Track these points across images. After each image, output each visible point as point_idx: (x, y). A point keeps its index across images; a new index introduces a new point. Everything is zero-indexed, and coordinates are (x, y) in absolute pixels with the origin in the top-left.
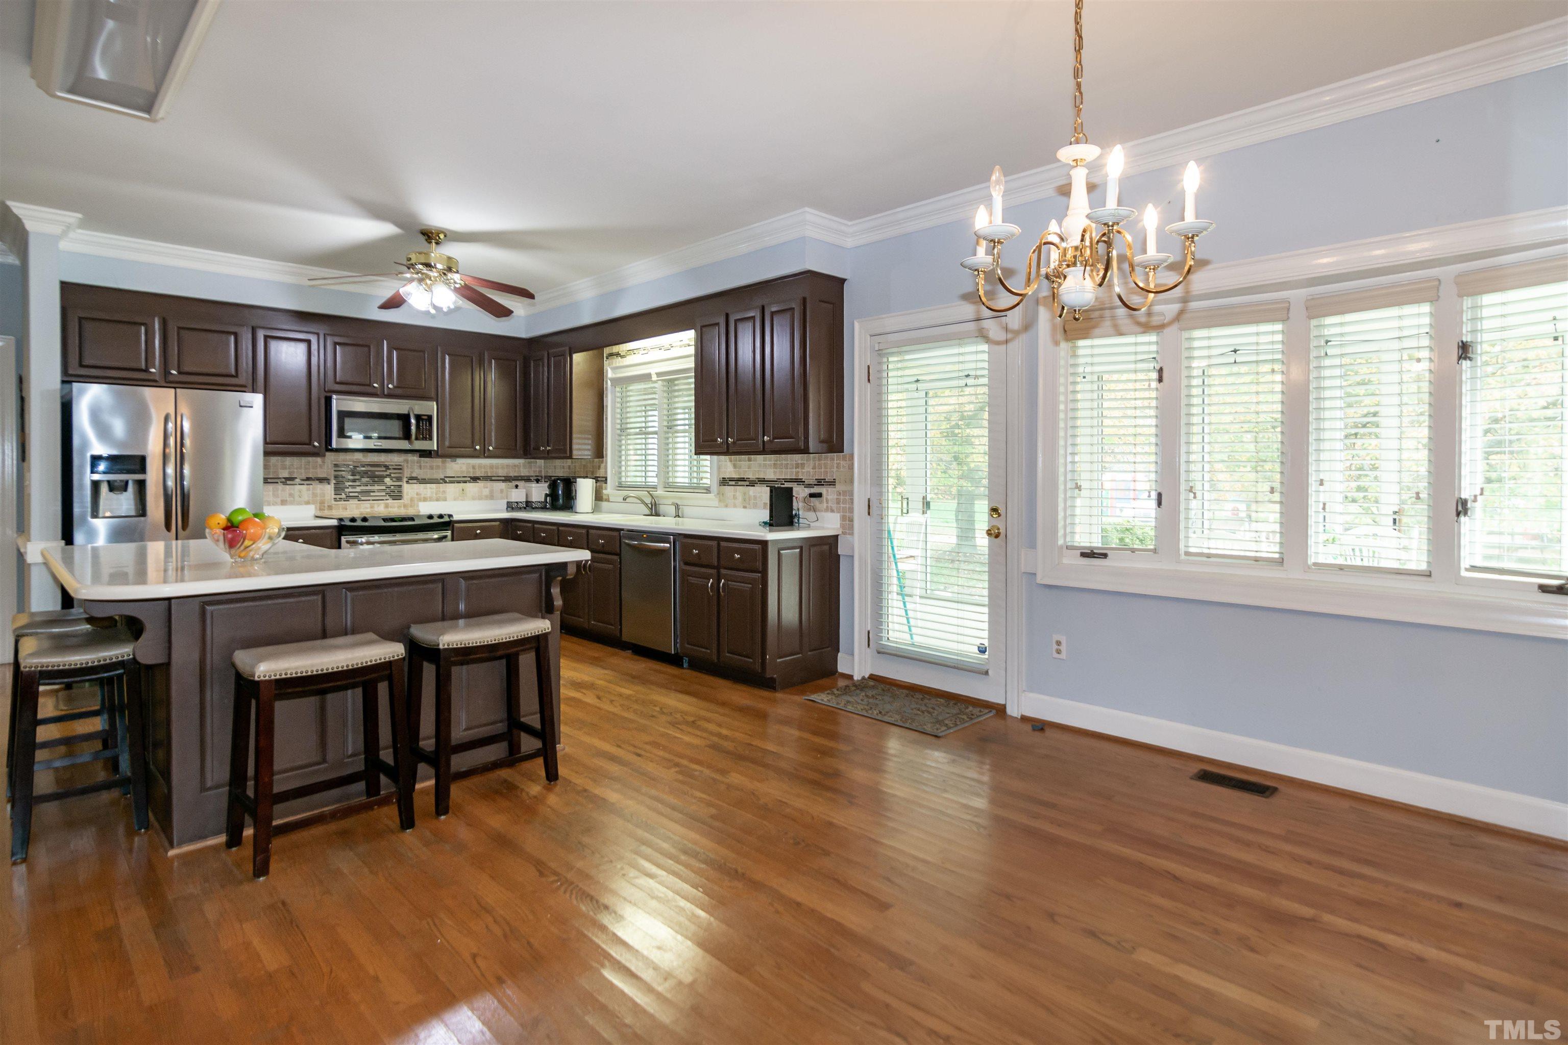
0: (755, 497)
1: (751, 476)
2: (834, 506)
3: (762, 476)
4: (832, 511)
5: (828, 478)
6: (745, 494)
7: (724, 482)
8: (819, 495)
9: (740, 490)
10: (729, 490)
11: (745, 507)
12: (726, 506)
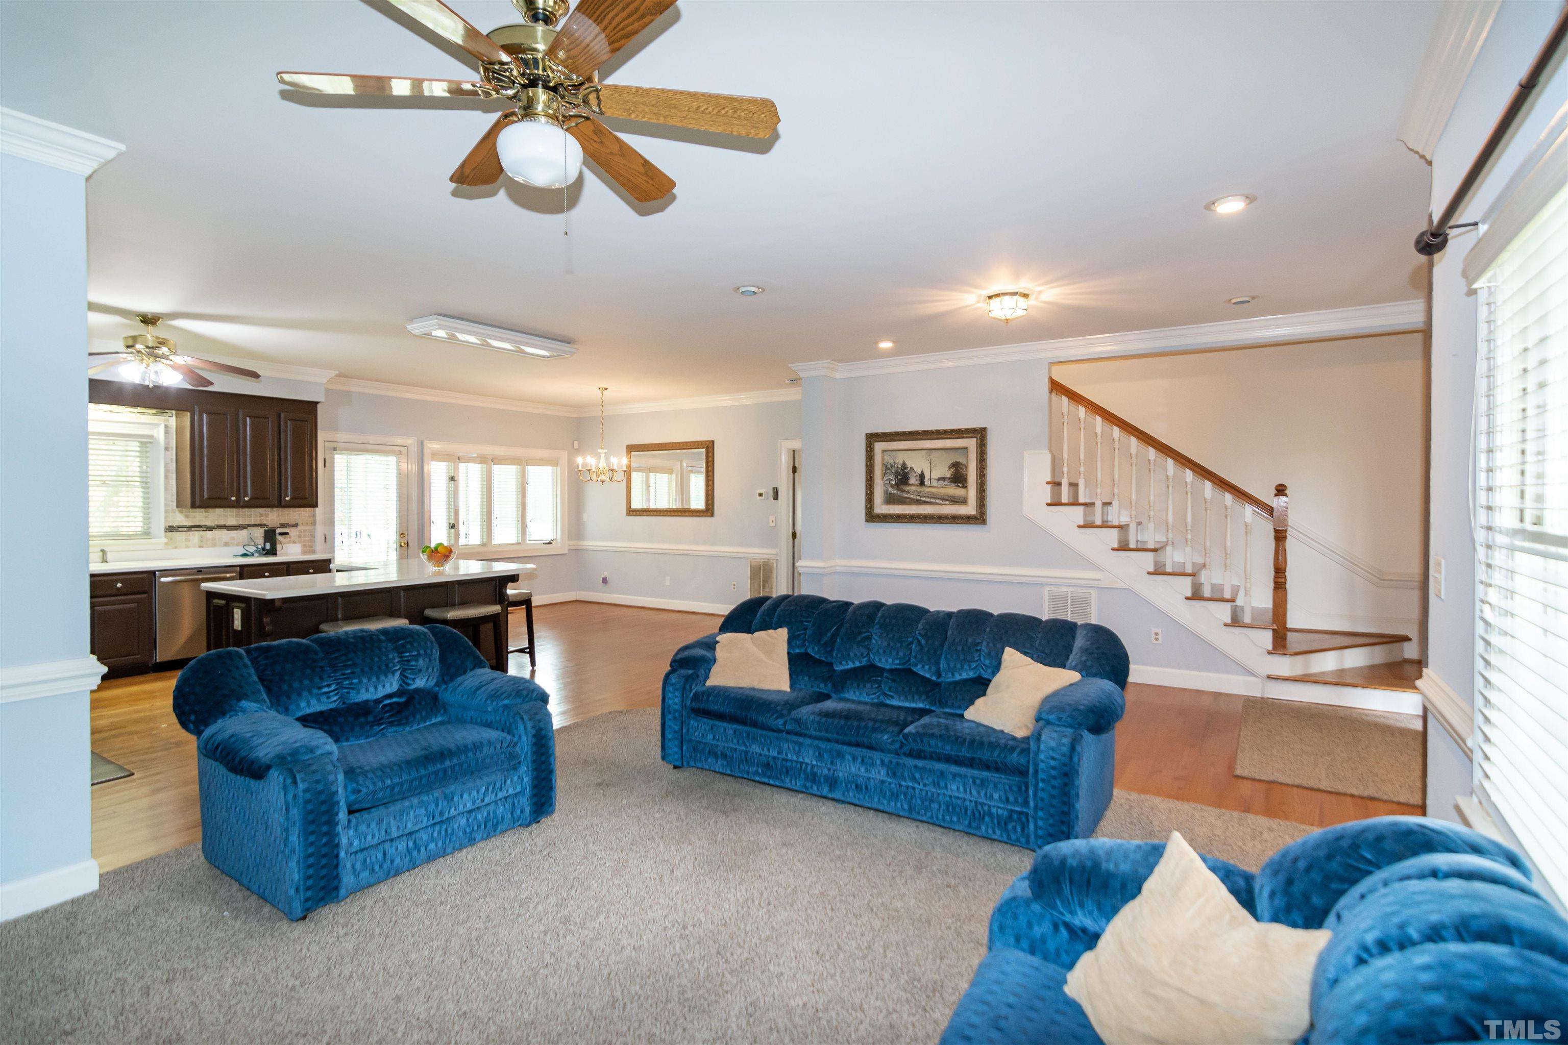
0: (214, 539)
1: (209, 523)
2: (296, 540)
3: (222, 523)
4: (294, 542)
5: (293, 522)
6: (202, 537)
7: (171, 529)
8: (287, 534)
9: (195, 536)
10: (180, 536)
11: (200, 547)
12: (176, 548)
